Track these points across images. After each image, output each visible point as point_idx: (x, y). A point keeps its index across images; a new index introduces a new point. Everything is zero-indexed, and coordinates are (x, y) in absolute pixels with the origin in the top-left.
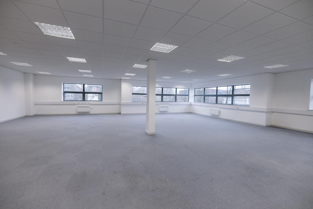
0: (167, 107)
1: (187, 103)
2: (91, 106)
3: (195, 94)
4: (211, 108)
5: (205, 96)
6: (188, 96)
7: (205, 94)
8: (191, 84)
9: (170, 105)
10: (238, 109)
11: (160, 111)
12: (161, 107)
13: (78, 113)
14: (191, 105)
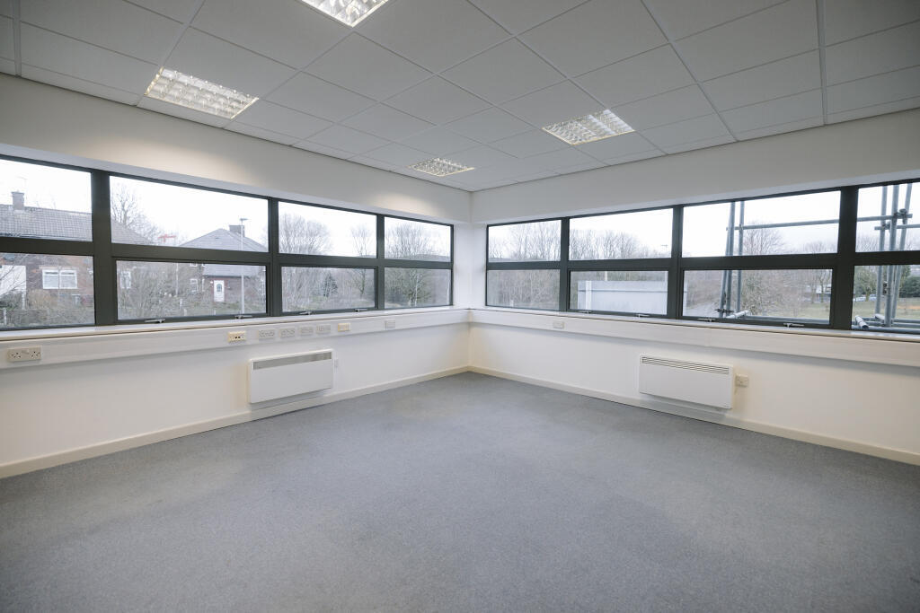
6: (449, 271)
9: (345, 335)
12: (257, 365)
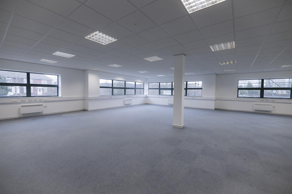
0: (130, 100)
1: (142, 96)
2: (44, 104)
3: (149, 88)
4: (169, 99)
5: (160, 89)
6: (143, 89)
7: (160, 88)
8: (147, 79)
9: (133, 97)
10: (193, 99)
11: (125, 104)
12: (126, 100)
13: (21, 116)
14: (146, 97)
